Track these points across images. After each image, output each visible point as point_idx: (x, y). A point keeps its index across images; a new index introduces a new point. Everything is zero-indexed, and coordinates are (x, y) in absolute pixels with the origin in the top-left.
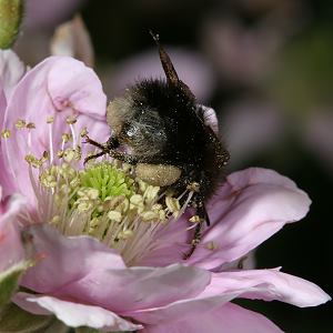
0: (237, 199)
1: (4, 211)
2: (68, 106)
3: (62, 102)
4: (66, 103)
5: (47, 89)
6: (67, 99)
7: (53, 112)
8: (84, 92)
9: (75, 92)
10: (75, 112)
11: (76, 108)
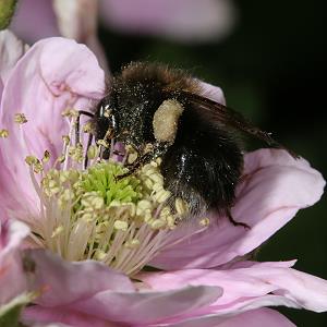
0: (247, 184)
1: (4, 244)
2: (65, 90)
3: (58, 87)
4: (63, 87)
5: (41, 75)
6: (64, 82)
7: (50, 97)
8: (80, 71)
9: (70, 73)
10: (73, 94)
11: (74, 91)
